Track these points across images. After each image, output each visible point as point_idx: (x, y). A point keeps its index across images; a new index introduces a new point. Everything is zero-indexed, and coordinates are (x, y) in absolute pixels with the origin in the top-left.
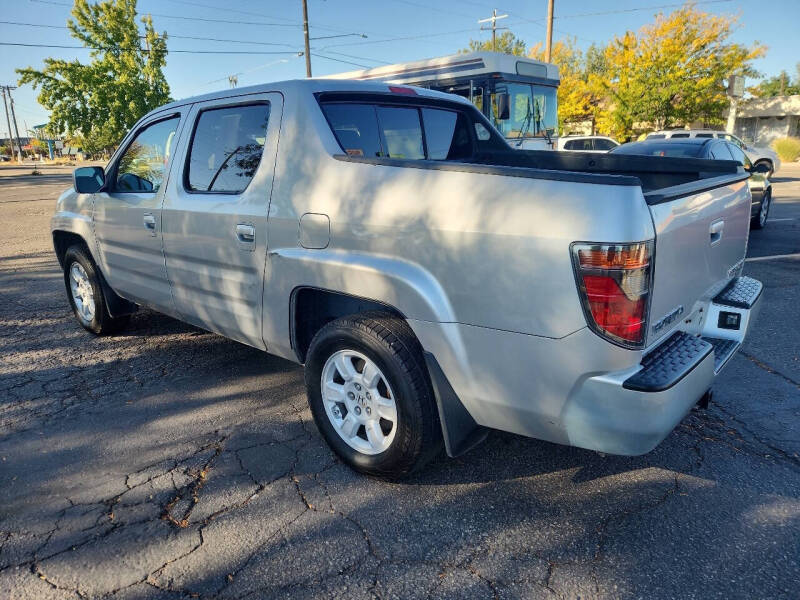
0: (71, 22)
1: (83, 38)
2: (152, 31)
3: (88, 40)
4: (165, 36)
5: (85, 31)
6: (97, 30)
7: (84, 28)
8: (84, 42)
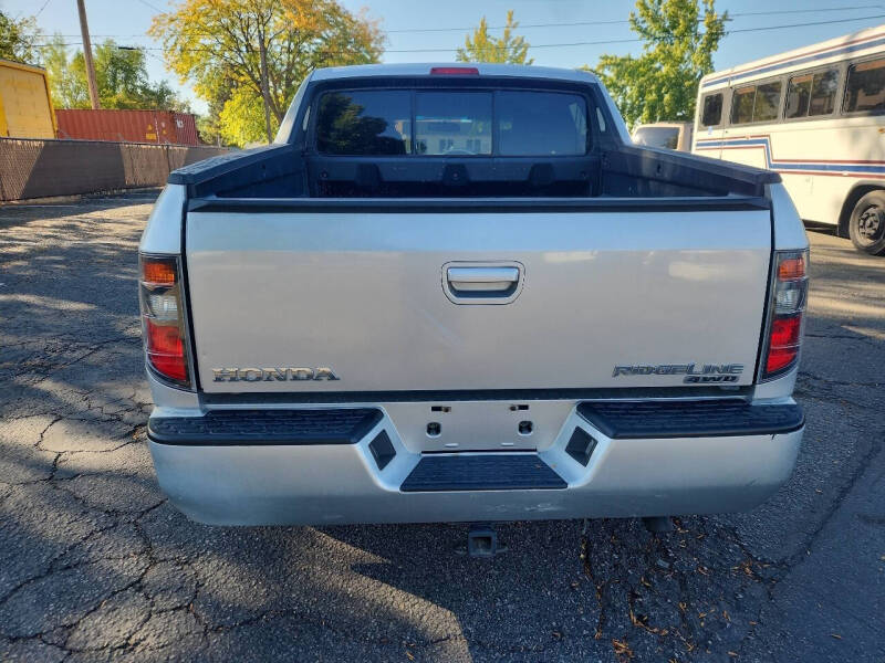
0: (633, 15)
1: (640, 30)
2: (712, 12)
3: (644, 32)
4: (725, 18)
5: (644, 22)
6: (655, 19)
7: (643, 19)
8: (640, 34)
